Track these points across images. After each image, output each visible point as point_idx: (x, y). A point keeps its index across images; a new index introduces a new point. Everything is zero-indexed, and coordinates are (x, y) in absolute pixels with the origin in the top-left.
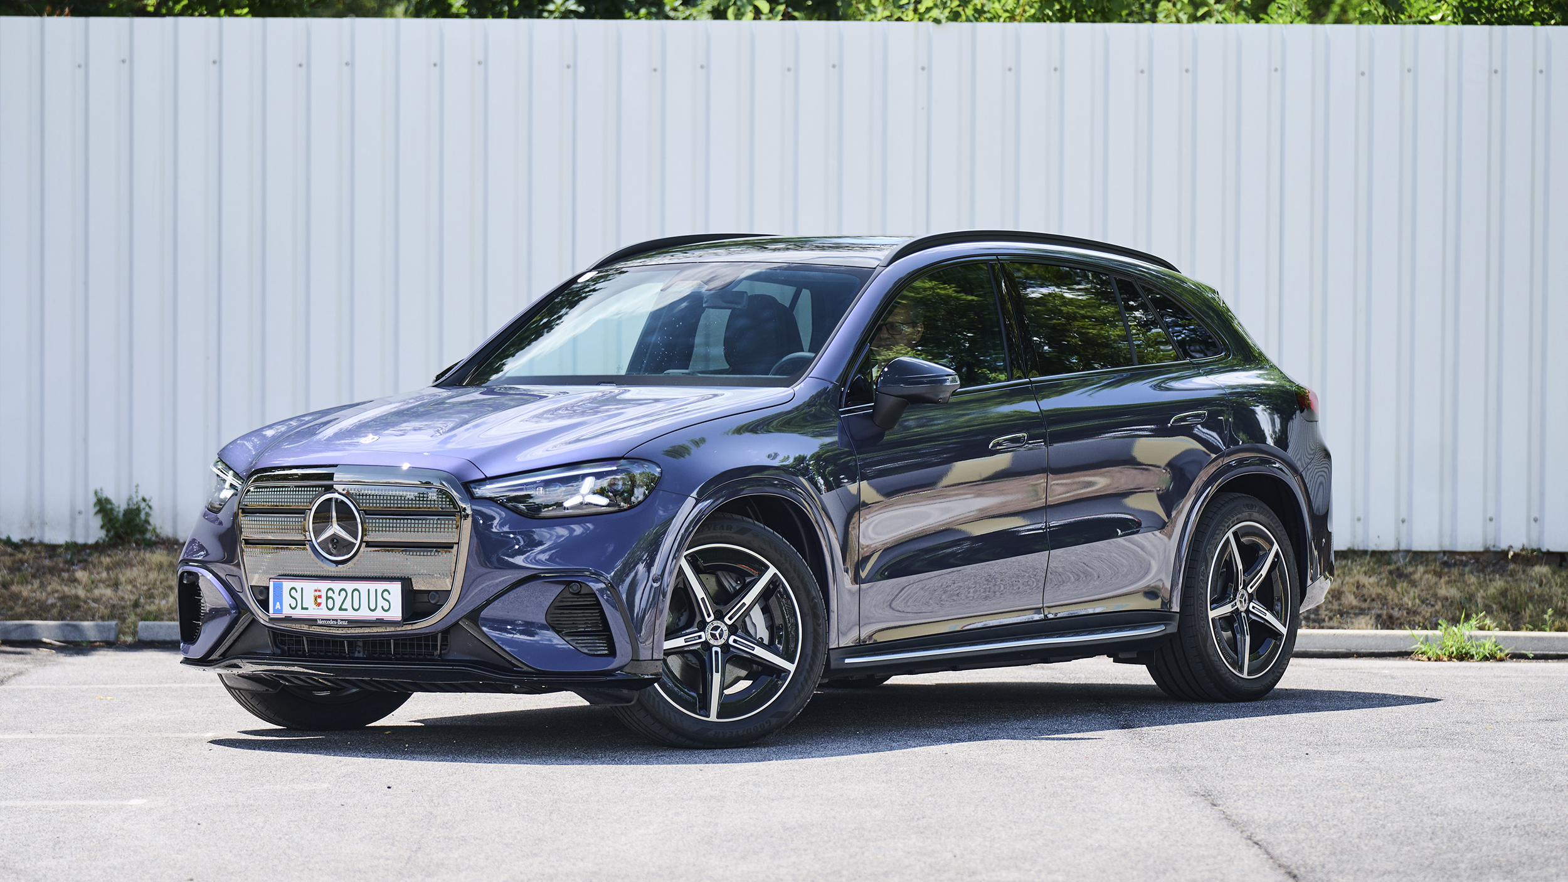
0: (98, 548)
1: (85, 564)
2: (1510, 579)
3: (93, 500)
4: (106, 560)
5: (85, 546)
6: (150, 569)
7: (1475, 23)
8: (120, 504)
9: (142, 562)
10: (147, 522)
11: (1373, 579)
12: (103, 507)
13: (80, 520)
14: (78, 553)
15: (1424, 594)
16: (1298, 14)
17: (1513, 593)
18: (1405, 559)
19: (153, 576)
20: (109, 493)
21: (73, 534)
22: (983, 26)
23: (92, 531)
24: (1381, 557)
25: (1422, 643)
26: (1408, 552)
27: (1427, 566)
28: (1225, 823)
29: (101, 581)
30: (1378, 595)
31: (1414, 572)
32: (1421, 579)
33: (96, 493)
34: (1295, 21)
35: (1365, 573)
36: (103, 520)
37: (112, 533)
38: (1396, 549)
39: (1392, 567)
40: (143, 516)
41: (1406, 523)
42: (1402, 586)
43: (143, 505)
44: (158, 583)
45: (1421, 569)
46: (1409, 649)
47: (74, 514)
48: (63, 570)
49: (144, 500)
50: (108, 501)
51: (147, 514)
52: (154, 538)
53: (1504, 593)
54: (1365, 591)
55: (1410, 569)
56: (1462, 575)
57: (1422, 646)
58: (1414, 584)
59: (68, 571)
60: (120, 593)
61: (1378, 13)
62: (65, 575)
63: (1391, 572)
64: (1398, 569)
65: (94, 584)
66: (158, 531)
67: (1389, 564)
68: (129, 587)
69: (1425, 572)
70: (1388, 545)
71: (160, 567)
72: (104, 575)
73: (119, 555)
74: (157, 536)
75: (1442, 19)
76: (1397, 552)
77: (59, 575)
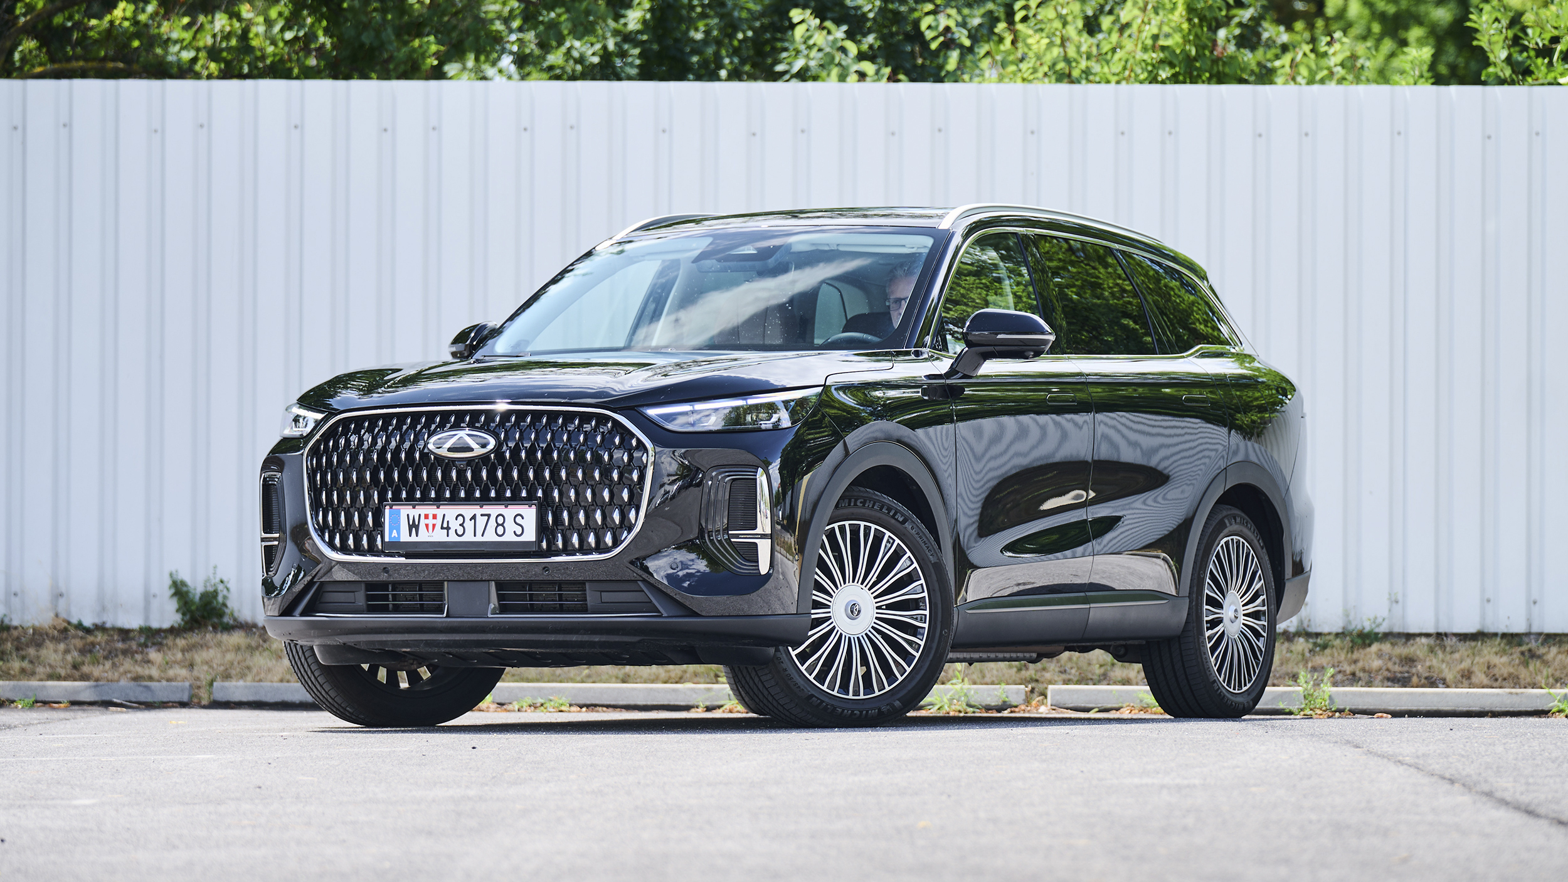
0: (173, 631)
1: (160, 646)
3: (169, 582)
4: (181, 642)
5: (159, 631)
6: (228, 650)
8: (197, 586)
9: (219, 644)
10: (225, 605)
11: (1505, 659)
12: (179, 590)
13: (155, 604)
14: (152, 636)
15: (1558, 674)
18: (1537, 641)
19: (230, 656)
20: (185, 576)
21: (147, 618)
22: (1089, 88)
23: (167, 615)
24: (1512, 639)
25: (1559, 701)
26: (1540, 634)
27: (1560, 647)
29: (175, 662)
30: (1510, 675)
31: (1548, 652)
32: (1554, 659)
33: (171, 575)
34: (1418, 83)
35: (1496, 653)
36: (178, 603)
37: (188, 617)
38: (1528, 631)
39: (1524, 648)
40: (220, 599)
41: (1537, 605)
42: (1534, 665)
43: (220, 587)
44: (236, 663)
45: (1554, 650)
46: (1546, 708)
47: (148, 598)
48: (136, 652)
49: (222, 582)
50: (183, 583)
51: (225, 597)
52: (231, 622)
54: (1496, 671)
55: (1542, 650)
57: (1560, 704)
58: (1546, 663)
59: (142, 653)
60: (195, 673)
62: (138, 657)
63: (1522, 653)
64: (1530, 650)
65: (169, 664)
66: (236, 614)
67: (1520, 645)
68: (205, 668)
69: (1559, 653)
70: (1519, 627)
71: (238, 649)
72: (179, 656)
73: (194, 638)
74: (235, 620)
76: (1528, 634)
77: (133, 657)
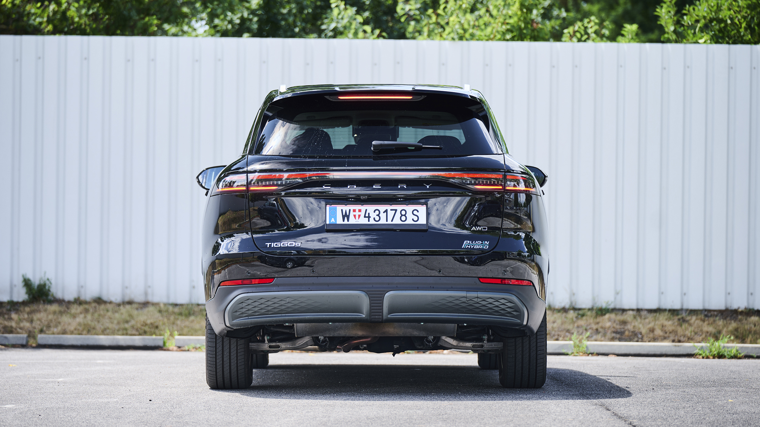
0: (24, 303)
1: (17, 311)
2: (739, 323)
3: (21, 279)
4: (27, 309)
5: (17, 303)
6: (50, 313)
7: (721, 43)
8: (36, 281)
9: (46, 310)
10: (49, 290)
11: (670, 323)
12: (27, 283)
13: (15, 290)
14: (14, 306)
15: (696, 330)
16: (632, 38)
17: (741, 330)
18: (686, 313)
19: (51, 317)
20: (30, 276)
21: (11, 296)
22: (473, 43)
23: (21, 295)
24: (674, 312)
25: (699, 350)
26: (687, 310)
27: (697, 316)
28: (615, 417)
29: (24, 319)
30: (673, 331)
31: (691, 319)
32: (694, 322)
33: (23, 276)
34: (631, 42)
35: (666, 319)
36: (27, 289)
37: (31, 296)
38: (681, 308)
39: (680, 317)
40: (47, 287)
41: (686, 295)
42: (685, 325)
43: (47, 282)
44: (53, 321)
45: (694, 318)
46: (693, 353)
47: (12, 287)
48: (5, 314)
49: (48, 279)
50: (29, 280)
51: (49, 287)
52: (52, 299)
53: (736, 330)
54: (666, 329)
55: (688, 318)
56: (714, 321)
58: (690, 325)
59: (8, 314)
60: (34, 325)
61: (672, 38)
62: (6, 316)
63: (679, 320)
64: (682, 318)
65: (21, 320)
66: (55, 295)
67: (678, 315)
68: (39, 322)
69: (696, 319)
70: (677, 306)
71: (54, 313)
72: (26, 316)
73: (34, 307)
74: (54, 298)
75: (705, 42)
76: (682, 310)
77: (3, 317)
